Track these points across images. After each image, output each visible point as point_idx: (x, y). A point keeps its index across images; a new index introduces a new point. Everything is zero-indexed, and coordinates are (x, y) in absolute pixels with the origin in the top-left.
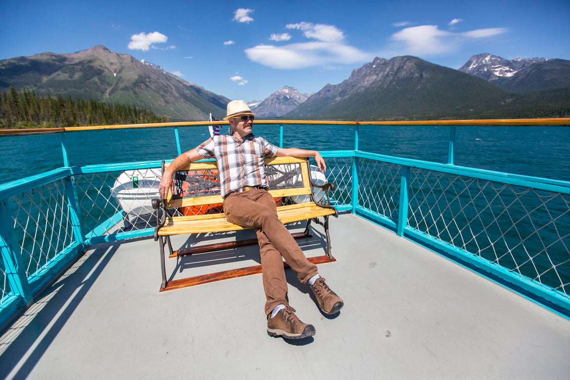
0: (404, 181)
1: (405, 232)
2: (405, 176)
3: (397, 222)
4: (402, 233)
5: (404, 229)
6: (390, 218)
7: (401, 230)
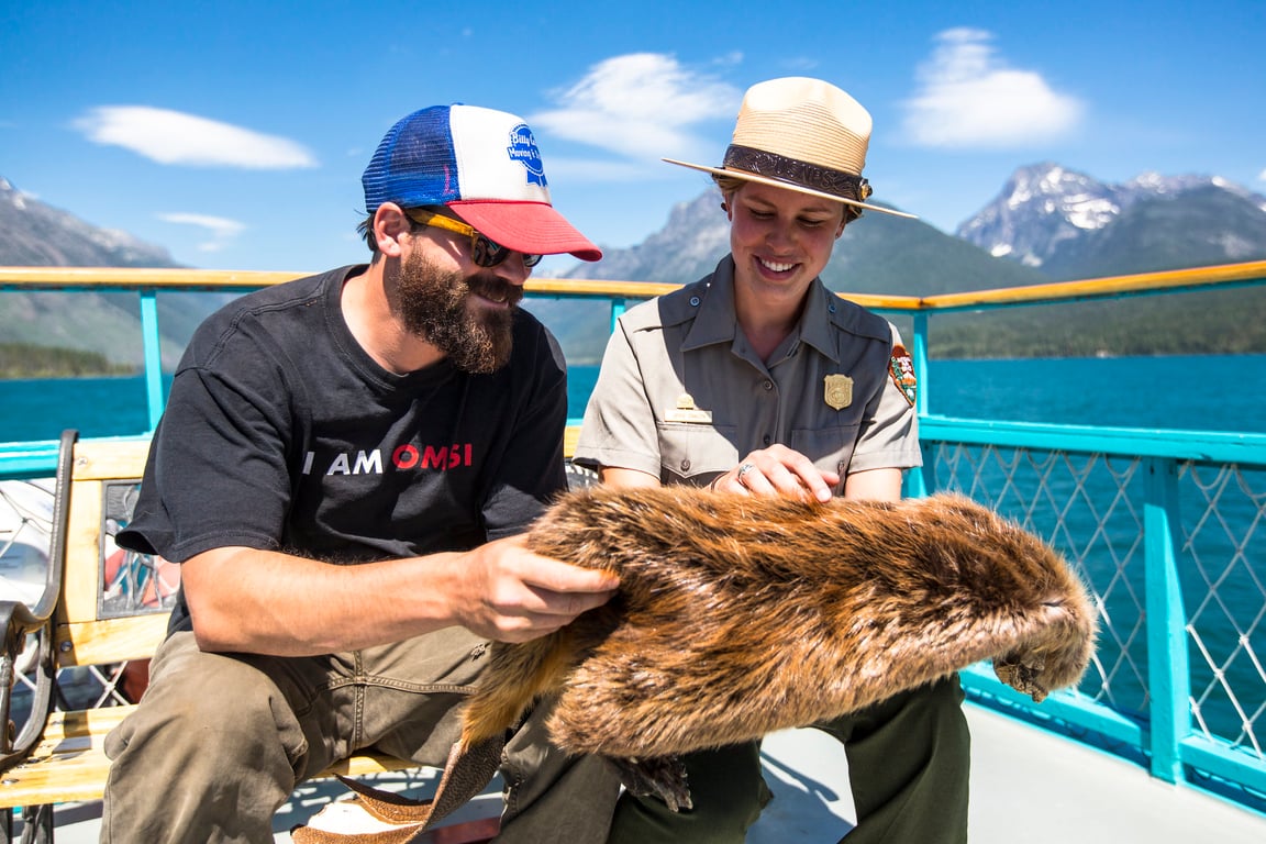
0: (1157, 521)
1: (1190, 762)
2: (1159, 504)
3: (1143, 720)
4: (1177, 768)
5: (1186, 749)
6: (1105, 701)
7: (1170, 755)
